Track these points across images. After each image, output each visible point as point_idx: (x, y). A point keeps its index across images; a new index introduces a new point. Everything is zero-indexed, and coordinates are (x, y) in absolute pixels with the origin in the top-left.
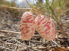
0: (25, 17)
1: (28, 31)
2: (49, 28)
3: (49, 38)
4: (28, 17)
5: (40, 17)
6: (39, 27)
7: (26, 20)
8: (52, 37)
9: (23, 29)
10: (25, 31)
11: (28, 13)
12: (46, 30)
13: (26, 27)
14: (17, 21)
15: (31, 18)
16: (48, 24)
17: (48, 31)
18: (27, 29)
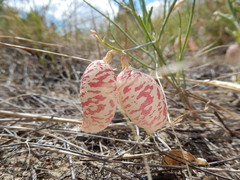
0: (95, 72)
1: (101, 108)
2: (150, 100)
3: (150, 125)
4: (101, 73)
5: (130, 75)
6: (127, 98)
7: (96, 81)
8: (156, 122)
9: (89, 101)
10: (95, 108)
11: (100, 64)
12: (143, 106)
13: (96, 97)
14: (56, 81)
15: (108, 75)
16: (149, 90)
17: (147, 108)
18: (100, 102)
